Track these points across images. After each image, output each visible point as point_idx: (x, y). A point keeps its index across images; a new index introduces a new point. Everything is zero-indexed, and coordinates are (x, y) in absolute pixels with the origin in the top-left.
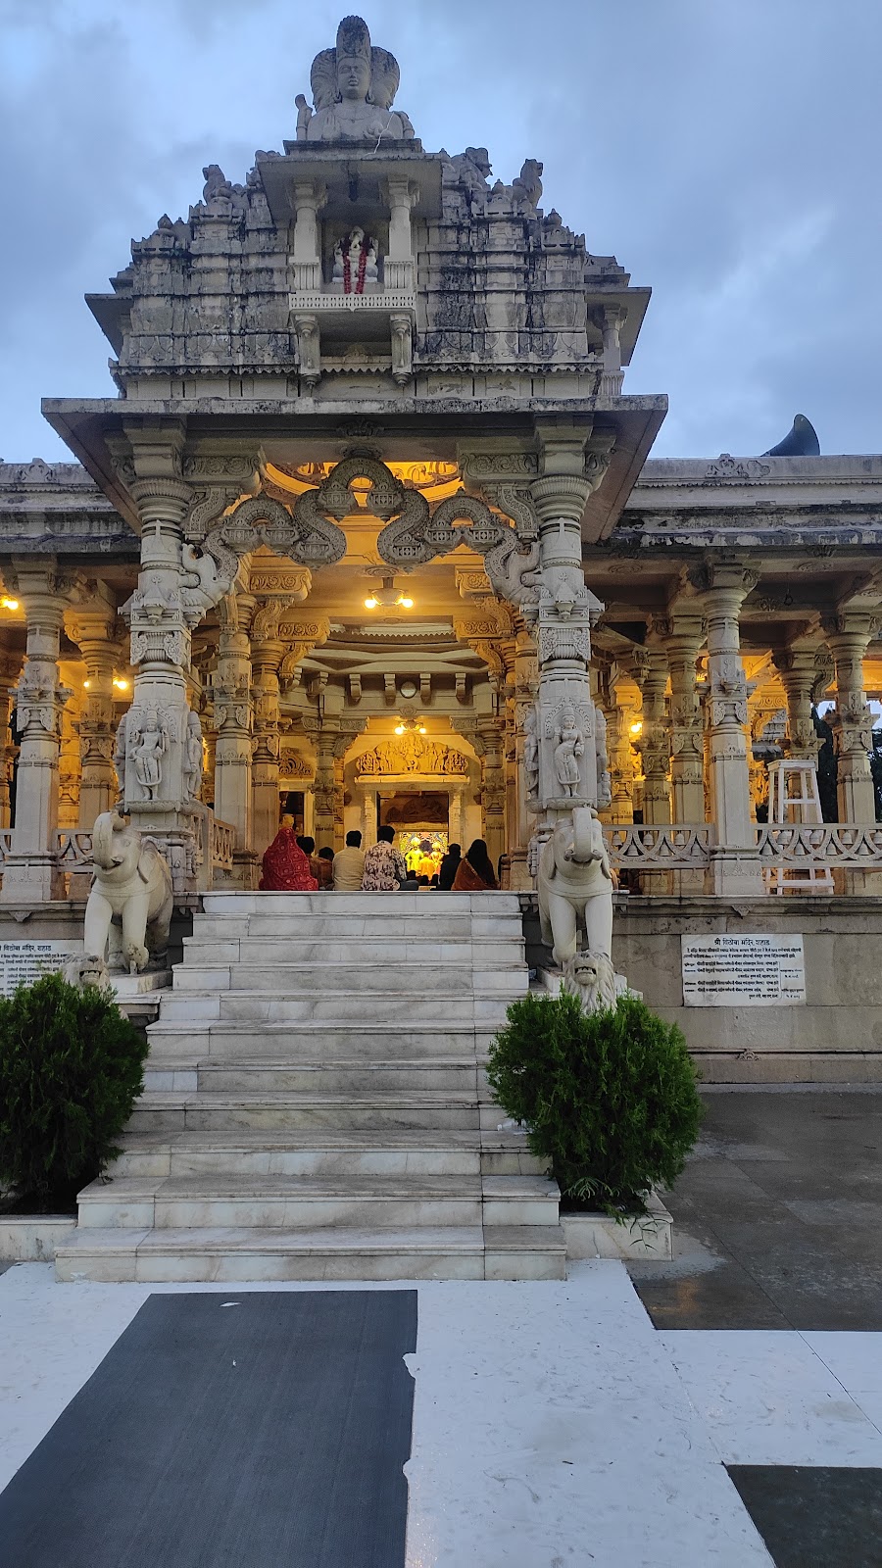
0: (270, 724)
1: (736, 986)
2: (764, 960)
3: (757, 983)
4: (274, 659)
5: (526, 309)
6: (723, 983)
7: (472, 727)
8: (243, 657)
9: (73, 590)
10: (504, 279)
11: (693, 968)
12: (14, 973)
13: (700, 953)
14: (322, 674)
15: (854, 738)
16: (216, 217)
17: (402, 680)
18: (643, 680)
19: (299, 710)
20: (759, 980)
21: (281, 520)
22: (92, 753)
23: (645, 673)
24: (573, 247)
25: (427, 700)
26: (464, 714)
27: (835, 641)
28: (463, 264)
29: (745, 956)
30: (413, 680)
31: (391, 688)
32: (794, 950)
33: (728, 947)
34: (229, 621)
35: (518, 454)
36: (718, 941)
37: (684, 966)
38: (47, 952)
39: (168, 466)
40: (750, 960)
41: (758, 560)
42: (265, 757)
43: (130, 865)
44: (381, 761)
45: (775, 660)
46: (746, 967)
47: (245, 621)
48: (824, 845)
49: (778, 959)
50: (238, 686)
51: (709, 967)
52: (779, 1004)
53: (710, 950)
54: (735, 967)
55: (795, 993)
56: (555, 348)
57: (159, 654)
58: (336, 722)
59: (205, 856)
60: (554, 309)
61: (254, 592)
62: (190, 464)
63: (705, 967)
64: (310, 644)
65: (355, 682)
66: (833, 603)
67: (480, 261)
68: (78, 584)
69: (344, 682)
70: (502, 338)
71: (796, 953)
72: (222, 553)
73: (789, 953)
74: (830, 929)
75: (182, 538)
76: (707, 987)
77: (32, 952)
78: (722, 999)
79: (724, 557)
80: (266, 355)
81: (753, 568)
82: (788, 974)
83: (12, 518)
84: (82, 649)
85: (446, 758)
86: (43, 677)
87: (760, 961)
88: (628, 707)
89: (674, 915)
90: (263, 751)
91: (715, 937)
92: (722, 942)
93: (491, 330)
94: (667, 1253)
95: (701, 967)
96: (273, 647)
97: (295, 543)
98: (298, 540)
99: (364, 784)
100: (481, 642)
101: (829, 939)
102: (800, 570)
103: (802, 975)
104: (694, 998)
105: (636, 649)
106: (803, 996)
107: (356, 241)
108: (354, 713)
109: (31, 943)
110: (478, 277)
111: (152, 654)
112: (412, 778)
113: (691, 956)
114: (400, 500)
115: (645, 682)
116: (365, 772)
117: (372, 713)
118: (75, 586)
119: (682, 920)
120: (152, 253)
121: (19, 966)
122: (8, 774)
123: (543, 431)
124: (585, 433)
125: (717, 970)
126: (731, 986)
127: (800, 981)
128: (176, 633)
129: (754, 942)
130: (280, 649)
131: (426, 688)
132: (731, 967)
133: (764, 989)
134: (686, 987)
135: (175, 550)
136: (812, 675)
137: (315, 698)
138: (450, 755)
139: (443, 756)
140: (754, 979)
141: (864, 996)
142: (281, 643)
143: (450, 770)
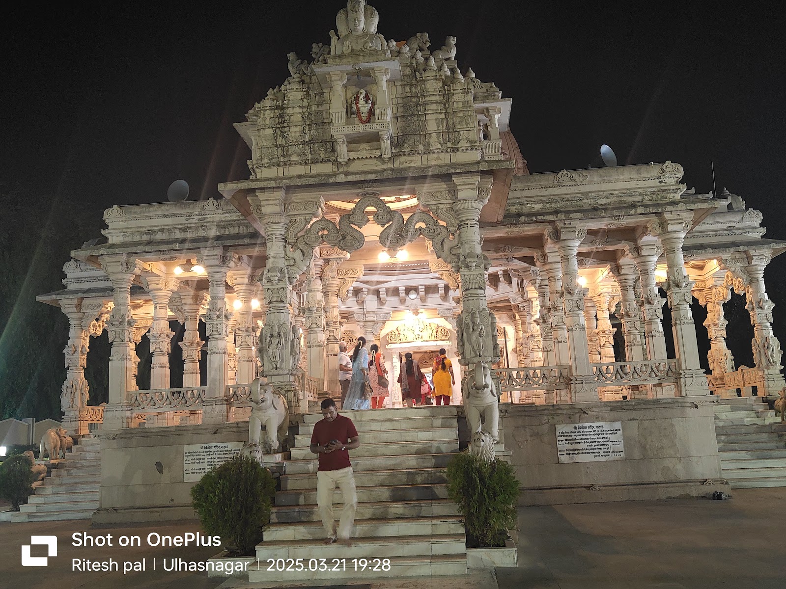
0: (335, 323)
1: (586, 451)
2: (601, 436)
3: (598, 449)
4: (336, 288)
5: (445, 121)
6: (579, 450)
7: (450, 313)
8: (318, 291)
9: (232, 262)
10: (434, 107)
11: (563, 442)
12: (210, 460)
13: (567, 434)
14: (364, 290)
15: (652, 313)
16: (295, 90)
17: (408, 290)
18: (537, 286)
19: (353, 310)
20: (599, 447)
21: (332, 230)
22: (243, 343)
23: (538, 282)
24: (466, 90)
25: (423, 300)
26: (445, 307)
27: (639, 260)
28: (414, 102)
29: (590, 435)
30: (416, 289)
31: (402, 294)
32: (616, 430)
33: (581, 430)
34: (310, 273)
35: (445, 191)
36: (575, 428)
37: (558, 442)
38: (226, 449)
39: (277, 209)
40: (593, 437)
41: (585, 224)
42: (333, 340)
43: (269, 402)
44: (401, 335)
45: (612, 270)
46: (591, 440)
47: (319, 273)
48: (631, 373)
49: (608, 436)
50: (317, 306)
51: (571, 442)
52: (610, 459)
53: (571, 432)
54: (585, 441)
55: (619, 454)
56: (460, 138)
57: (277, 299)
58: (373, 315)
59: (304, 395)
60: (459, 120)
61: (322, 258)
62: (288, 207)
63: (569, 441)
64: (354, 279)
65: (383, 293)
66: (635, 240)
67: (422, 99)
68: (234, 259)
69: (377, 293)
70: (434, 136)
71: (618, 432)
72: (305, 248)
73: (614, 432)
74: (635, 418)
75: (286, 242)
76: (571, 452)
77: (219, 449)
78: (580, 458)
79: (565, 224)
80: (321, 153)
81: (582, 228)
82: (614, 443)
83: (200, 228)
84: (236, 289)
85: (437, 331)
86: (218, 308)
87: (599, 437)
88: (535, 299)
89: (551, 414)
90: (332, 337)
91: (573, 425)
92: (577, 428)
93: (429, 132)
94: (515, 564)
95: (567, 442)
96: (335, 282)
97: (340, 241)
98: (342, 239)
99: (392, 349)
100: (444, 272)
101: (635, 424)
102: (609, 227)
103: (622, 443)
104: (564, 458)
105: (532, 269)
106: (623, 454)
107: (361, 97)
108: (384, 310)
109: (218, 444)
110: (421, 107)
111: (274, 300)
112: (419, 343)
113: (561, 436)
114: (389, 217)
115: (539, 286)
116: (392, 342)
117: (394, 309)
118: (232, 260)
119: (555, 417)
120: (266, 108)
121: (212, 456)
122: (198, 356)
123: (456, 180)
124: (477, 179)
125: (576, 443)
126: (584, 451)
127: (621, 447)
128: (285, 288)
129: (595, 427)
130: (338, 283)
131: (422, 293)
132: (583, 441)
133: (602, 451)
134: (559, 453)
135: (282, 248)
136: (634, 277)
137: (361, 303)
138: (440, 330)
139: (435, 330)
140: (596, 447)
141: (655, 453)
142: (339, 280)
143: (440, 338)
